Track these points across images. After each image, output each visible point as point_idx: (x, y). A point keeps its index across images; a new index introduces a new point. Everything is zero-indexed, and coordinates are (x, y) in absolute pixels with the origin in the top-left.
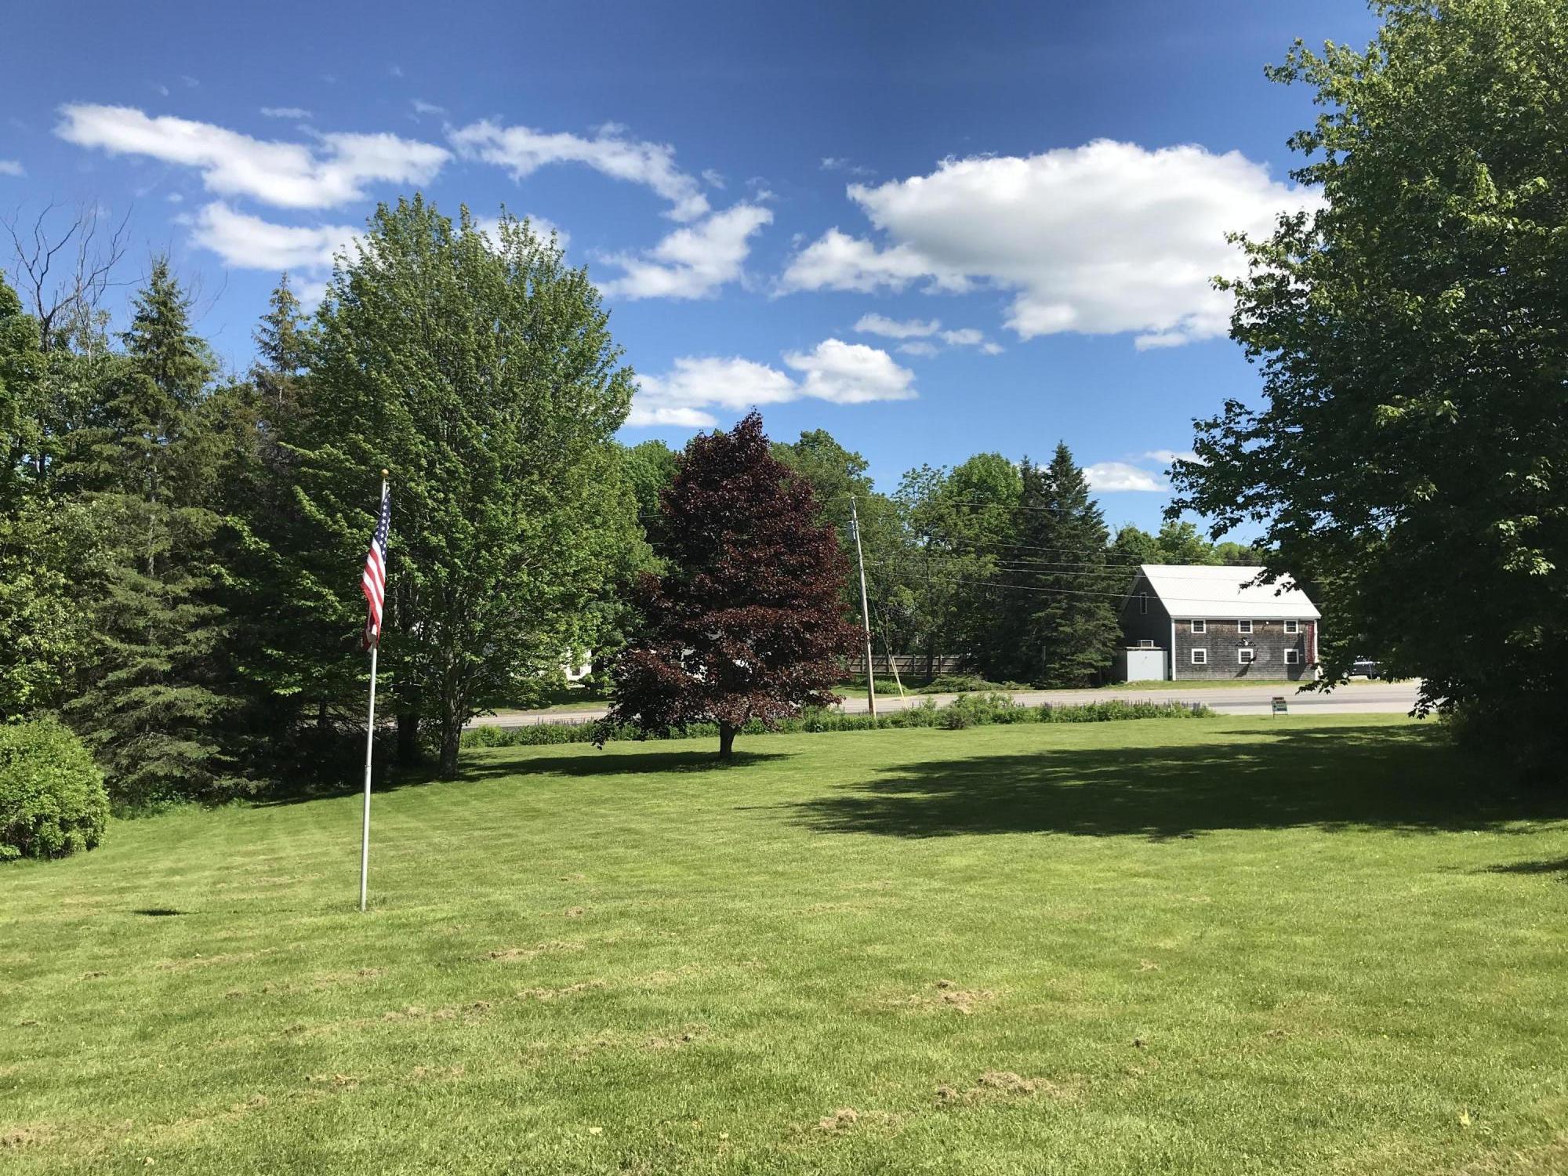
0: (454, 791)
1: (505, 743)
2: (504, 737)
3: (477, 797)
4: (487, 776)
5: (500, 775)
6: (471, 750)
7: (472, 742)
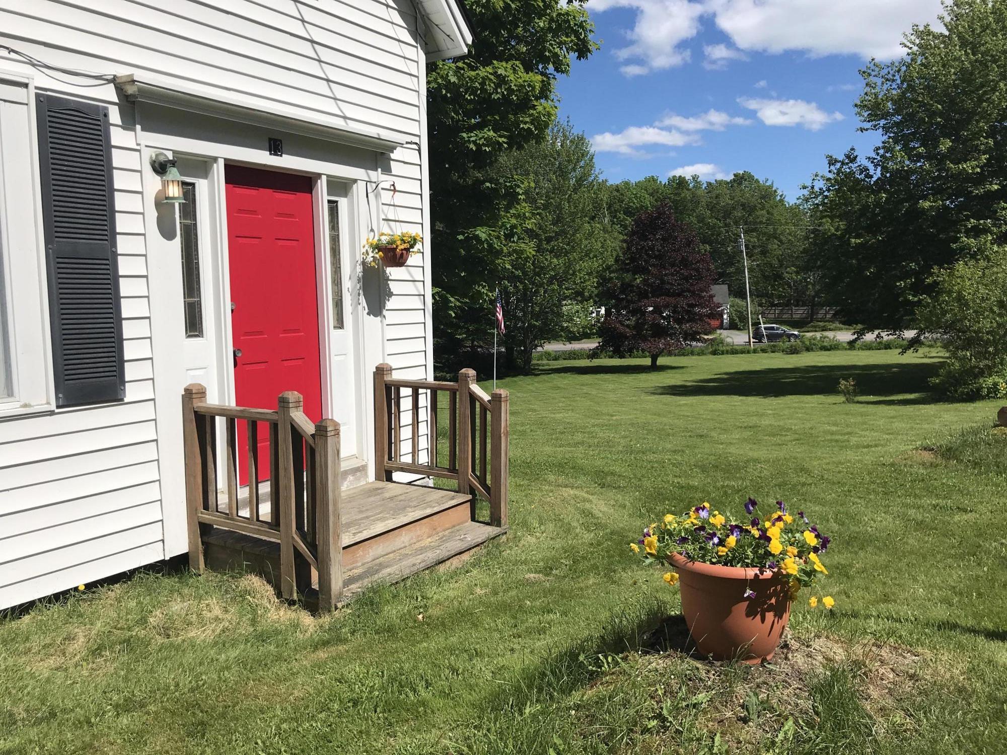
0: (528, 379)
1: (556, 359)
2: (555, 356)
3: (538, 382)
4: (544, 374)
5: (550, 374)
6: (539, 362)
7: (540, 358)
